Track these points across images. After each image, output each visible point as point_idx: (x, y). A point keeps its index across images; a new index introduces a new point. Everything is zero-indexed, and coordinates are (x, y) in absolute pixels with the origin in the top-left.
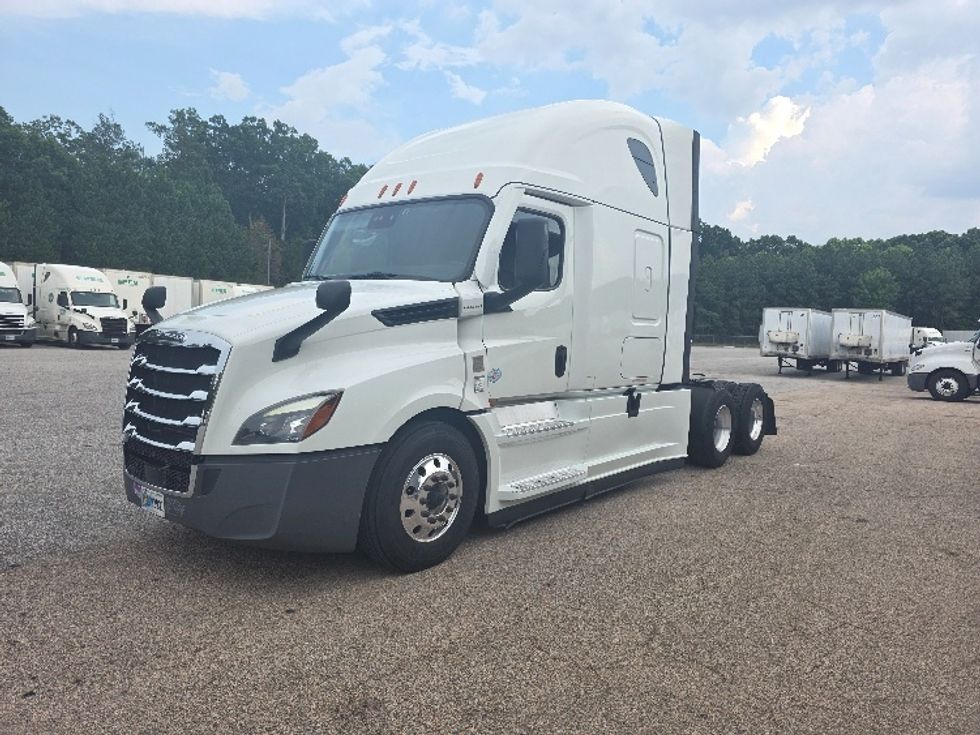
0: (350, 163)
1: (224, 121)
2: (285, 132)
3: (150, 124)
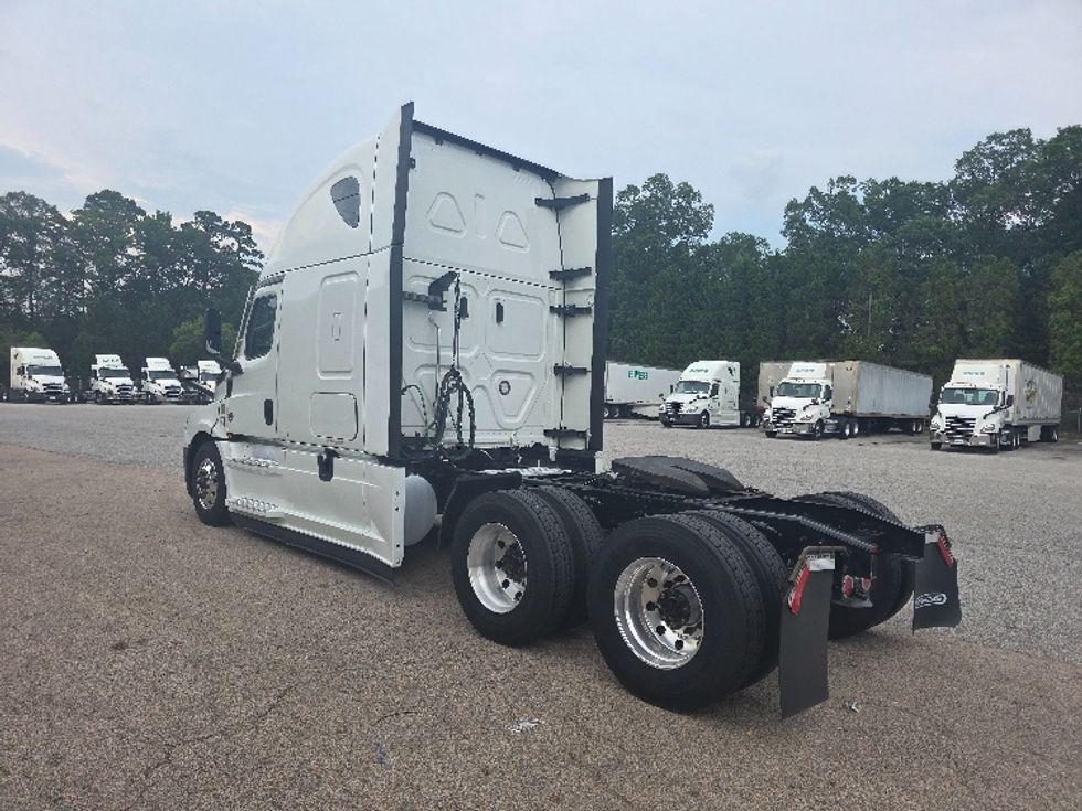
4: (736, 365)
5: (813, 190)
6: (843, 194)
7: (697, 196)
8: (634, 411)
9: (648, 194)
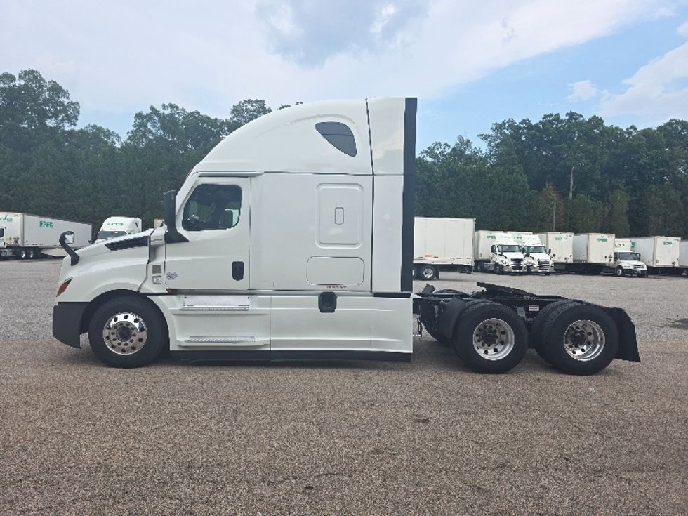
0: (635, 129)
1: (530, 121)
2: (576, 119)
3: (482, 135)
4: (139, 220)
5: (152, 108)
6: (171, 115)
7: (65, 93)
8: (42, 252)
9: (22, 83)
